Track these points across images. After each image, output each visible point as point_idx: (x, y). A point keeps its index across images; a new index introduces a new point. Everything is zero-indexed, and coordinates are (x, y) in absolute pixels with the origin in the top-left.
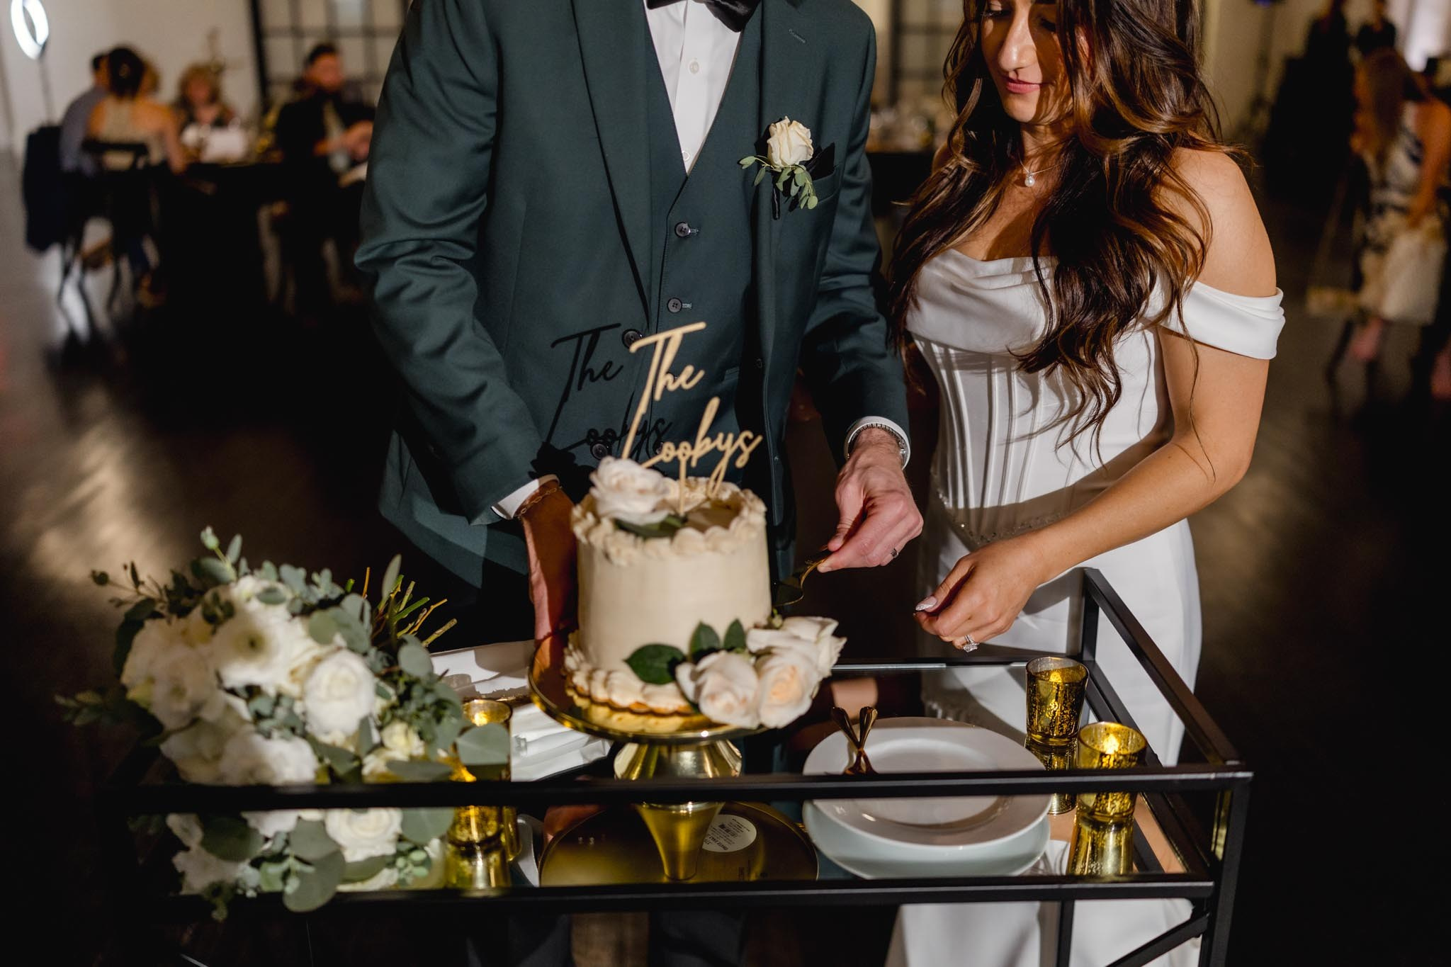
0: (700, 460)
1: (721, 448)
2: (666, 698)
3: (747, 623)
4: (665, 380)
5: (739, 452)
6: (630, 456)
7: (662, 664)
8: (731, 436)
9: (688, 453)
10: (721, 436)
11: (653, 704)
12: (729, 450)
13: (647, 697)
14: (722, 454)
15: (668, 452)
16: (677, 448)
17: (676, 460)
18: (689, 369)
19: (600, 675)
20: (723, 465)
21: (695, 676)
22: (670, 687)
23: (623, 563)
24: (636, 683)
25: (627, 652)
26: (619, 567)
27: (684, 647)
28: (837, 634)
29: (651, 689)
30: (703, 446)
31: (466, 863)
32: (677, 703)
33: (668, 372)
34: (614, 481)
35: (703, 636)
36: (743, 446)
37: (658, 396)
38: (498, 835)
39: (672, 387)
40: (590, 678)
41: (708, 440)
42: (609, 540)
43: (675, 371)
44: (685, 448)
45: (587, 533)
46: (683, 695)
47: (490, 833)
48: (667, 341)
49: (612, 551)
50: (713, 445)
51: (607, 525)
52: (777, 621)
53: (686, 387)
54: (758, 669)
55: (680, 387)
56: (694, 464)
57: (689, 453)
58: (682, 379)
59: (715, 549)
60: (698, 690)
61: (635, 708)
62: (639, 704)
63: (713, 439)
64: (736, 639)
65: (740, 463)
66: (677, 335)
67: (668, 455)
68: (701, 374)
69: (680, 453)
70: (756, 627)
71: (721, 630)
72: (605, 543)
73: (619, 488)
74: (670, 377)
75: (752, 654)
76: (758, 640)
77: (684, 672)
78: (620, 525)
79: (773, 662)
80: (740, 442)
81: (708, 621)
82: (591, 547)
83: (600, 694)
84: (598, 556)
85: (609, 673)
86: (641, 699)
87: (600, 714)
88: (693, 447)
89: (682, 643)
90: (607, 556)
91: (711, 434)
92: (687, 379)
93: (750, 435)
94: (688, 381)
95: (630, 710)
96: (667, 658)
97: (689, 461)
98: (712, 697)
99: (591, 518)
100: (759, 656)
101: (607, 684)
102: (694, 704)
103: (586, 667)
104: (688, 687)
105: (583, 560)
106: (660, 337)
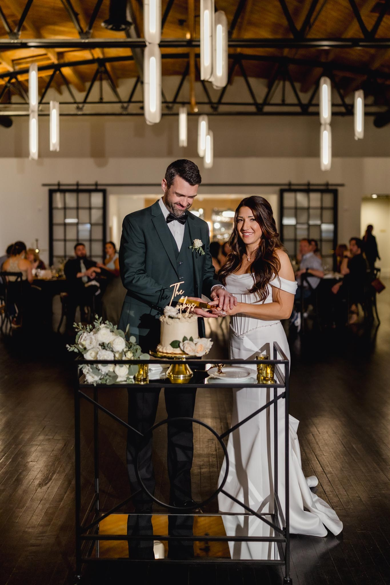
0: (184, 309)
1: (188, 307)
2: (178, 351)
3: (193, 338)
4: (177, 293)
5: (192, 307)
6: (171, 305)
8: (190, 304)
11: (175, 352)
12: (190, 307)
14: (188, 308)
16: (179, 306)
18: (181, 291)
19: (165, 348)
20: (189, 310)
22: (179, 349)
23: (170, 324)
24: (172, 349)
25: (170, 343)
26: (169, 325)
27: (181, 341)
28: (211, 341)
29: (175, 349)
30: (184, 306)
32: (181, 352)
33: (177, 291)
34: (168, 309)
35: (185, 338)
36: (193, 306)
37: (175, 296)
39: (178, 294)
40: (162, 349)
41: (185, 305)
42: (167, 320)
43: (179, 291)
45: (163, 320)
46: (181, 350)
49: (168, 321)
50: (187, 306)
51: (167, 317)
52: (200, 338)
53: (181, 294)
55: (180, 294)
56: (183, 310)
57: (182, 307)
58: (180, 292)
59: (187, 321)
62: (172, 352)
63: (187, 304)
64: (191, 339)
66: (179, 284)
67: (178, 308)
68: (184, 291)
69: (180, 307)
70: (195, 338)
71: (189, 338)
72: (167, 321)
73: (169, 310)
74: (178, 292)
75: (194, 342)
76: (195, 340)
77: (181, 345)
78: (170, 317)
79: (198, 344)
80: (192, 305)
81: (186, 336)
82: (163, 322)
83: (165, 351)
84: (165, 323)
85: (166, 348)
86: (172, 351)
88: (183, 306)
89: (181, 339)
90: (167, 323)
93: (194, 304)
94: (181, 293)
95: (171, 354)
96: (178, 343)
97: (182, 309)
98: (187, 348)
99: (164, 317)
100: (196, 344)
101: (166, 349)
102: (183, 351)
103: (162, 347)
104: (182, 348)
105: (162, 325)
106: (176, 284)
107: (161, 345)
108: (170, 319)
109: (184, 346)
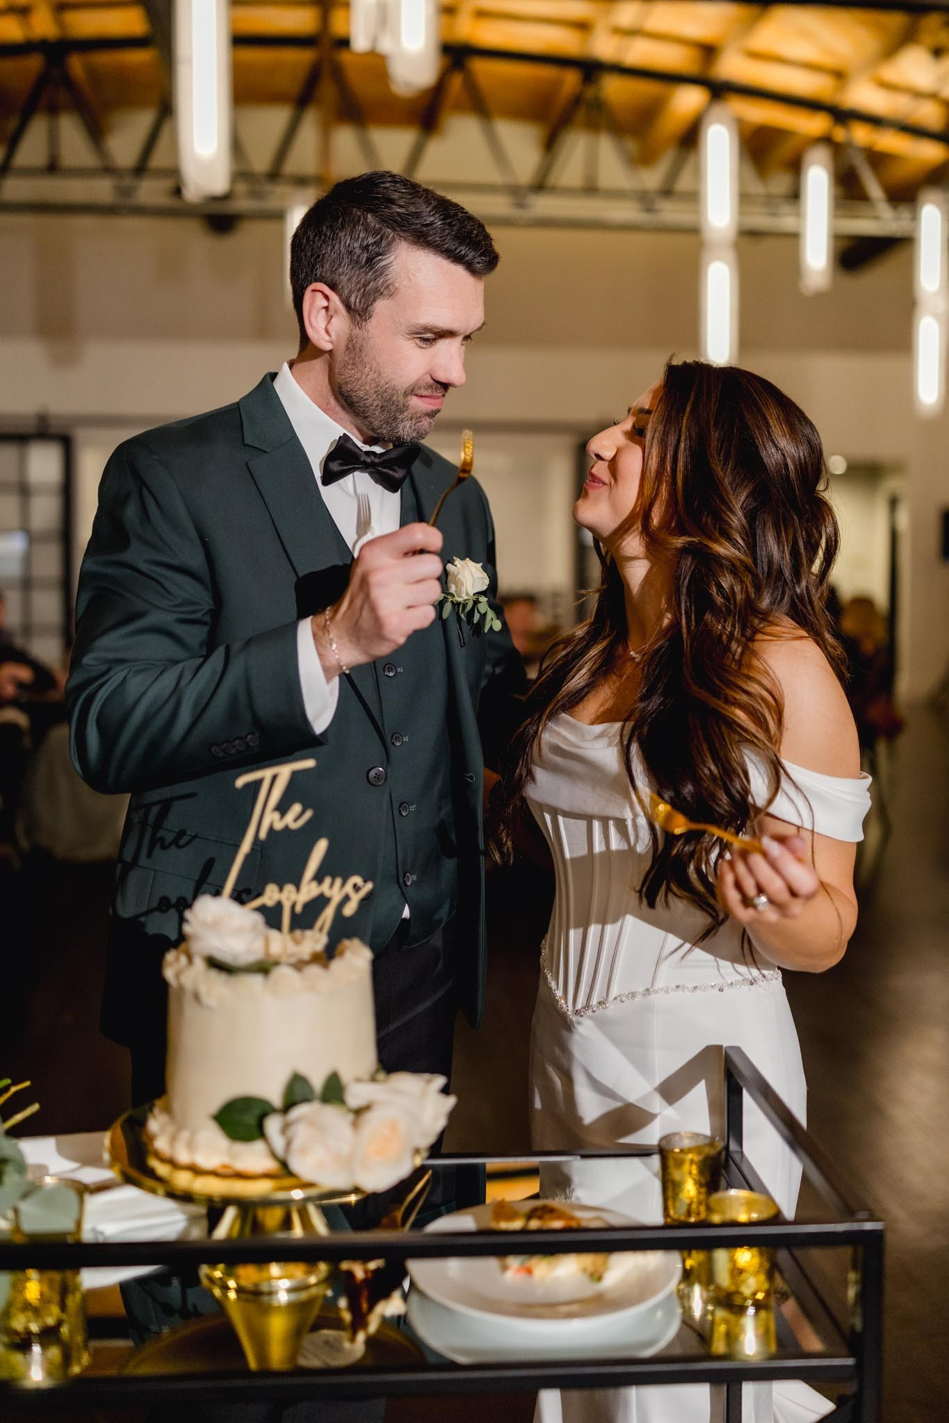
1: (327, 893)
2: (254, 1158)
3: (346, 1077)
4: (272, 819)
5: (347, 899)
7: (250, 1119)
8: (338, 882)
9: (293, 897)
10: (328, 880)
11: (240, 1166)
12: (335, 894)
13: (234, 1156)
15: (271, 895)
16: (281, 889)
17: (279, 905)
18: (297, 808)
19: (185, 1135)
20: (328, 914)
21: (285, 1128)
22: (259, 1146)
23: (215, 1002)
24: (224, 1142)
25: (215, 1105)
26: (210, 1007)
27: (276, 1099)
28: (445, 1091)
29: (240, 1147)
30: (309, 890)
31: (17, 1358)
32: (269, 1165)
34: (209, 919)
35: (297, 1086)
37: (263, 834)
38: (60, 1323)
39: (279, 826)
40: (173, 1139)
41: (314, 884)
42: (201, 980)
43: (282, 808)
44: (290, 892)
45: (177, 976)
46: (274, 1155)
47: (50, 1321)
48: (274, 778)
49: (203, 990)
51: (199, 964)
52: (381, 1076)
53: (294, 826)
54: (355, 1125)
55: (287, 827)
56: (299, 909)
58: (289, 818)
60: (288, 1144)
61: (221, 1171)
62: (225, 1166)
63: (320, 883)
64: (333, 1091)
65: (349, 910)
66: (284, 772)
67: (270, 898)
68: (308, 814)
70: (358, 1080)
71: (317, 1081)
72: (195, 984)
73: (215, 926)
74: (276, 815)
75: (350, 1110)
76: (357, 1094)
77: (273, 1125)
78: (214, 964)
79: (371, 1118)
80: (349, 888)
81: (304, 1072)
82: (181, 989)
83: (183, 1157)
84: (188, 998)
85: (193, 1133)
86: (226, 1160)
87: (183, 1180)
89: (274, 1093)
90: (197, 997)
91: (319, 878)
92: (295, 818)
93: (359, 881)
94: (296, 820)
95: (214, 1173)
96: (257, 1112)
97: (293, 907)
98: (304, 1151)
99: (183, 960)
100: (359, 1112)
101: (191, 1145)
102: (284, 1164)
103: (170, 1129)
104: (278, 1142)
105: (173, 1005)
106: (267, 774)
107: (168, 1110)
108: (214, 974)
109: (291, 1131)
